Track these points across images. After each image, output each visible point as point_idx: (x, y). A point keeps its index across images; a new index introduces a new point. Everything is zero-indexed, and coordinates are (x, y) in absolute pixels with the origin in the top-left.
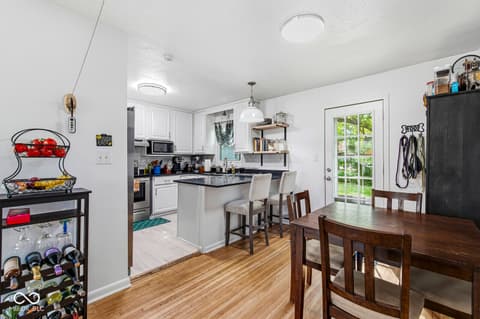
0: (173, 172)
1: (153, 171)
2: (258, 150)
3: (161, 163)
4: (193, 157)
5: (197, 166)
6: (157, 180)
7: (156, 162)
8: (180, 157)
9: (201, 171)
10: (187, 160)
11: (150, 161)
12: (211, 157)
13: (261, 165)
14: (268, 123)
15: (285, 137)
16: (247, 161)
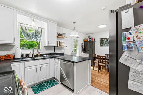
13: (54, 51)
14: (61, 36)
15: (63, 41)
16: (46, 50)
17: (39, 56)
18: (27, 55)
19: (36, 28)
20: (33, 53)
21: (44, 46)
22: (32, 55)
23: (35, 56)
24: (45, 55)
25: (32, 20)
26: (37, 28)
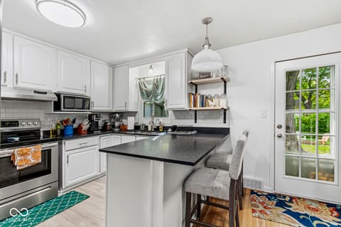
0: (90, 132)
1: (62, 131)
2: (195, 106)
3: (74, 121)
4: (112, 114)
5: (117, 124)
6: (69, 144)
7: (66, 121)
8: (98, 114)
9: (123, 130)
10: (105, 118)
11: (58, 120)
12: (133, 114)
13: (196, 122)
14: (206, 78)
15: (225, 92)
16: (177, 118)
17: (161, 130)
18: (145, 127)
19: (156, 78)
20: (153, 124)
21: (174, 111)
22: (152, 127)
23: (154, 129)
25: (150, 67)
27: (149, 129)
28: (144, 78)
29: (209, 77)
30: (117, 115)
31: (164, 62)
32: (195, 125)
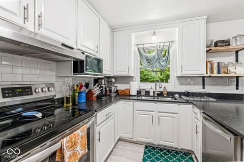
14: (226, 45)
15: (237, 60)
16: (181, 84)
17: (165, 95)
18: (146, 92)
19: (158, 44)
20: (156, 90)
21: (177, 77)
22: (154, 92)
23: (157, 94)
24: (177, 96)
25: (153, 34)
26: (162, 44)
27: (151, 94)
28: (143, 44)
29: (229, 45)
30: (113, 80)
31: (177, 29)
32: (203, 91)
